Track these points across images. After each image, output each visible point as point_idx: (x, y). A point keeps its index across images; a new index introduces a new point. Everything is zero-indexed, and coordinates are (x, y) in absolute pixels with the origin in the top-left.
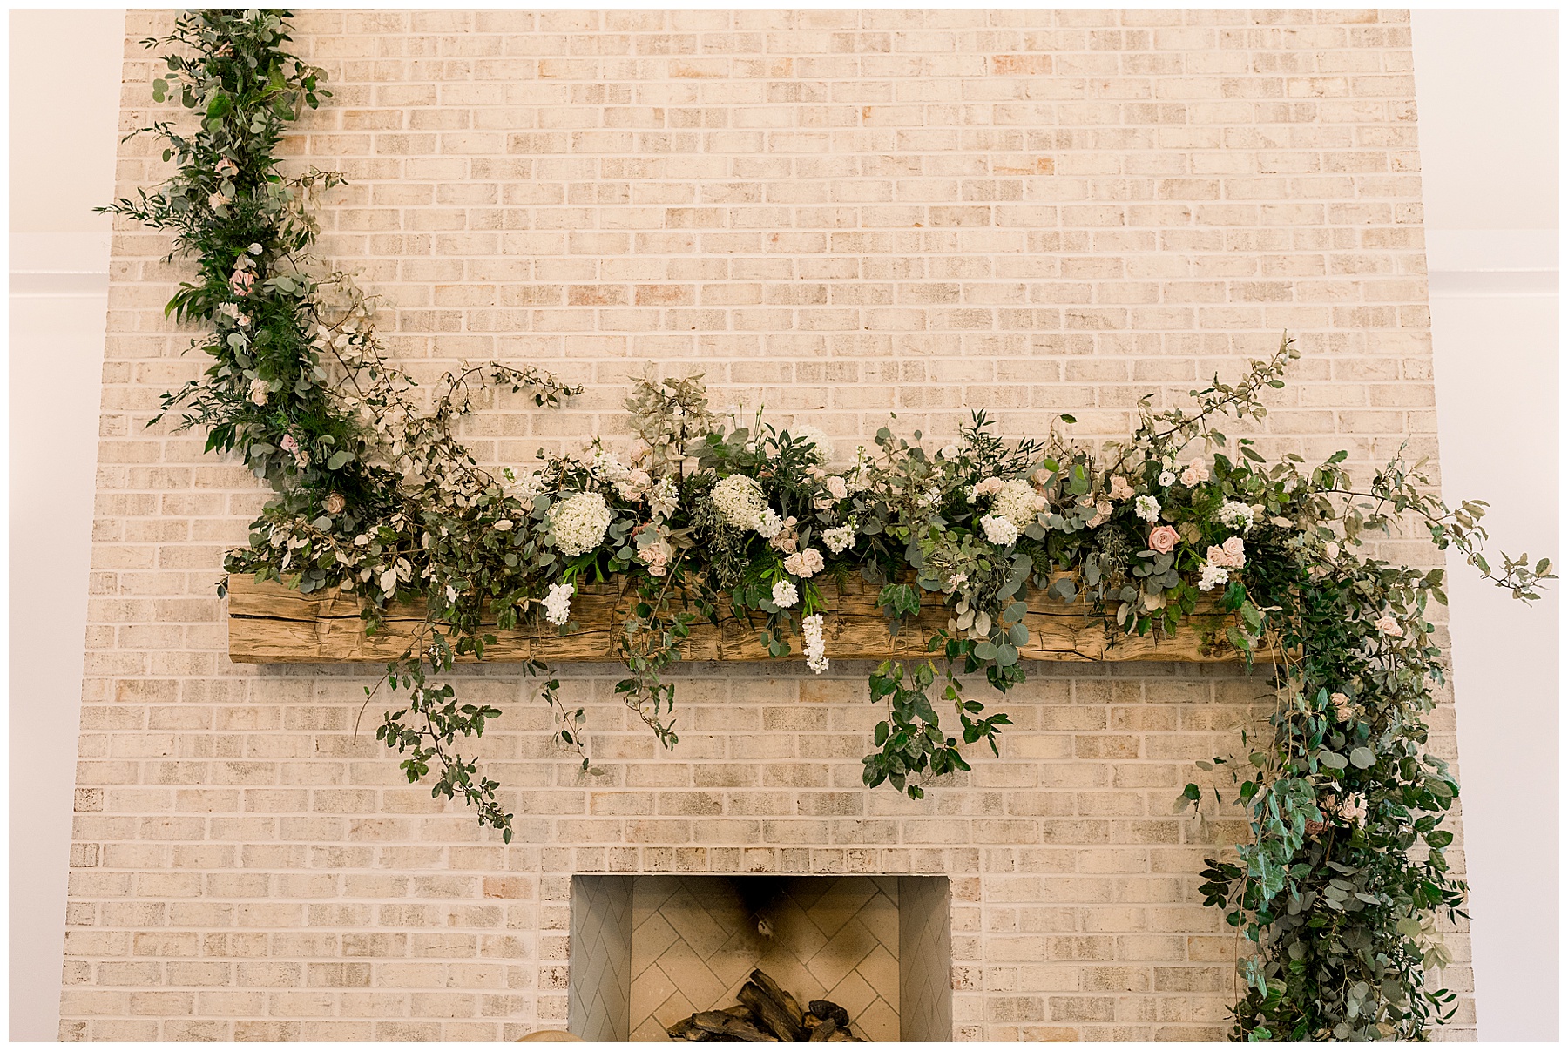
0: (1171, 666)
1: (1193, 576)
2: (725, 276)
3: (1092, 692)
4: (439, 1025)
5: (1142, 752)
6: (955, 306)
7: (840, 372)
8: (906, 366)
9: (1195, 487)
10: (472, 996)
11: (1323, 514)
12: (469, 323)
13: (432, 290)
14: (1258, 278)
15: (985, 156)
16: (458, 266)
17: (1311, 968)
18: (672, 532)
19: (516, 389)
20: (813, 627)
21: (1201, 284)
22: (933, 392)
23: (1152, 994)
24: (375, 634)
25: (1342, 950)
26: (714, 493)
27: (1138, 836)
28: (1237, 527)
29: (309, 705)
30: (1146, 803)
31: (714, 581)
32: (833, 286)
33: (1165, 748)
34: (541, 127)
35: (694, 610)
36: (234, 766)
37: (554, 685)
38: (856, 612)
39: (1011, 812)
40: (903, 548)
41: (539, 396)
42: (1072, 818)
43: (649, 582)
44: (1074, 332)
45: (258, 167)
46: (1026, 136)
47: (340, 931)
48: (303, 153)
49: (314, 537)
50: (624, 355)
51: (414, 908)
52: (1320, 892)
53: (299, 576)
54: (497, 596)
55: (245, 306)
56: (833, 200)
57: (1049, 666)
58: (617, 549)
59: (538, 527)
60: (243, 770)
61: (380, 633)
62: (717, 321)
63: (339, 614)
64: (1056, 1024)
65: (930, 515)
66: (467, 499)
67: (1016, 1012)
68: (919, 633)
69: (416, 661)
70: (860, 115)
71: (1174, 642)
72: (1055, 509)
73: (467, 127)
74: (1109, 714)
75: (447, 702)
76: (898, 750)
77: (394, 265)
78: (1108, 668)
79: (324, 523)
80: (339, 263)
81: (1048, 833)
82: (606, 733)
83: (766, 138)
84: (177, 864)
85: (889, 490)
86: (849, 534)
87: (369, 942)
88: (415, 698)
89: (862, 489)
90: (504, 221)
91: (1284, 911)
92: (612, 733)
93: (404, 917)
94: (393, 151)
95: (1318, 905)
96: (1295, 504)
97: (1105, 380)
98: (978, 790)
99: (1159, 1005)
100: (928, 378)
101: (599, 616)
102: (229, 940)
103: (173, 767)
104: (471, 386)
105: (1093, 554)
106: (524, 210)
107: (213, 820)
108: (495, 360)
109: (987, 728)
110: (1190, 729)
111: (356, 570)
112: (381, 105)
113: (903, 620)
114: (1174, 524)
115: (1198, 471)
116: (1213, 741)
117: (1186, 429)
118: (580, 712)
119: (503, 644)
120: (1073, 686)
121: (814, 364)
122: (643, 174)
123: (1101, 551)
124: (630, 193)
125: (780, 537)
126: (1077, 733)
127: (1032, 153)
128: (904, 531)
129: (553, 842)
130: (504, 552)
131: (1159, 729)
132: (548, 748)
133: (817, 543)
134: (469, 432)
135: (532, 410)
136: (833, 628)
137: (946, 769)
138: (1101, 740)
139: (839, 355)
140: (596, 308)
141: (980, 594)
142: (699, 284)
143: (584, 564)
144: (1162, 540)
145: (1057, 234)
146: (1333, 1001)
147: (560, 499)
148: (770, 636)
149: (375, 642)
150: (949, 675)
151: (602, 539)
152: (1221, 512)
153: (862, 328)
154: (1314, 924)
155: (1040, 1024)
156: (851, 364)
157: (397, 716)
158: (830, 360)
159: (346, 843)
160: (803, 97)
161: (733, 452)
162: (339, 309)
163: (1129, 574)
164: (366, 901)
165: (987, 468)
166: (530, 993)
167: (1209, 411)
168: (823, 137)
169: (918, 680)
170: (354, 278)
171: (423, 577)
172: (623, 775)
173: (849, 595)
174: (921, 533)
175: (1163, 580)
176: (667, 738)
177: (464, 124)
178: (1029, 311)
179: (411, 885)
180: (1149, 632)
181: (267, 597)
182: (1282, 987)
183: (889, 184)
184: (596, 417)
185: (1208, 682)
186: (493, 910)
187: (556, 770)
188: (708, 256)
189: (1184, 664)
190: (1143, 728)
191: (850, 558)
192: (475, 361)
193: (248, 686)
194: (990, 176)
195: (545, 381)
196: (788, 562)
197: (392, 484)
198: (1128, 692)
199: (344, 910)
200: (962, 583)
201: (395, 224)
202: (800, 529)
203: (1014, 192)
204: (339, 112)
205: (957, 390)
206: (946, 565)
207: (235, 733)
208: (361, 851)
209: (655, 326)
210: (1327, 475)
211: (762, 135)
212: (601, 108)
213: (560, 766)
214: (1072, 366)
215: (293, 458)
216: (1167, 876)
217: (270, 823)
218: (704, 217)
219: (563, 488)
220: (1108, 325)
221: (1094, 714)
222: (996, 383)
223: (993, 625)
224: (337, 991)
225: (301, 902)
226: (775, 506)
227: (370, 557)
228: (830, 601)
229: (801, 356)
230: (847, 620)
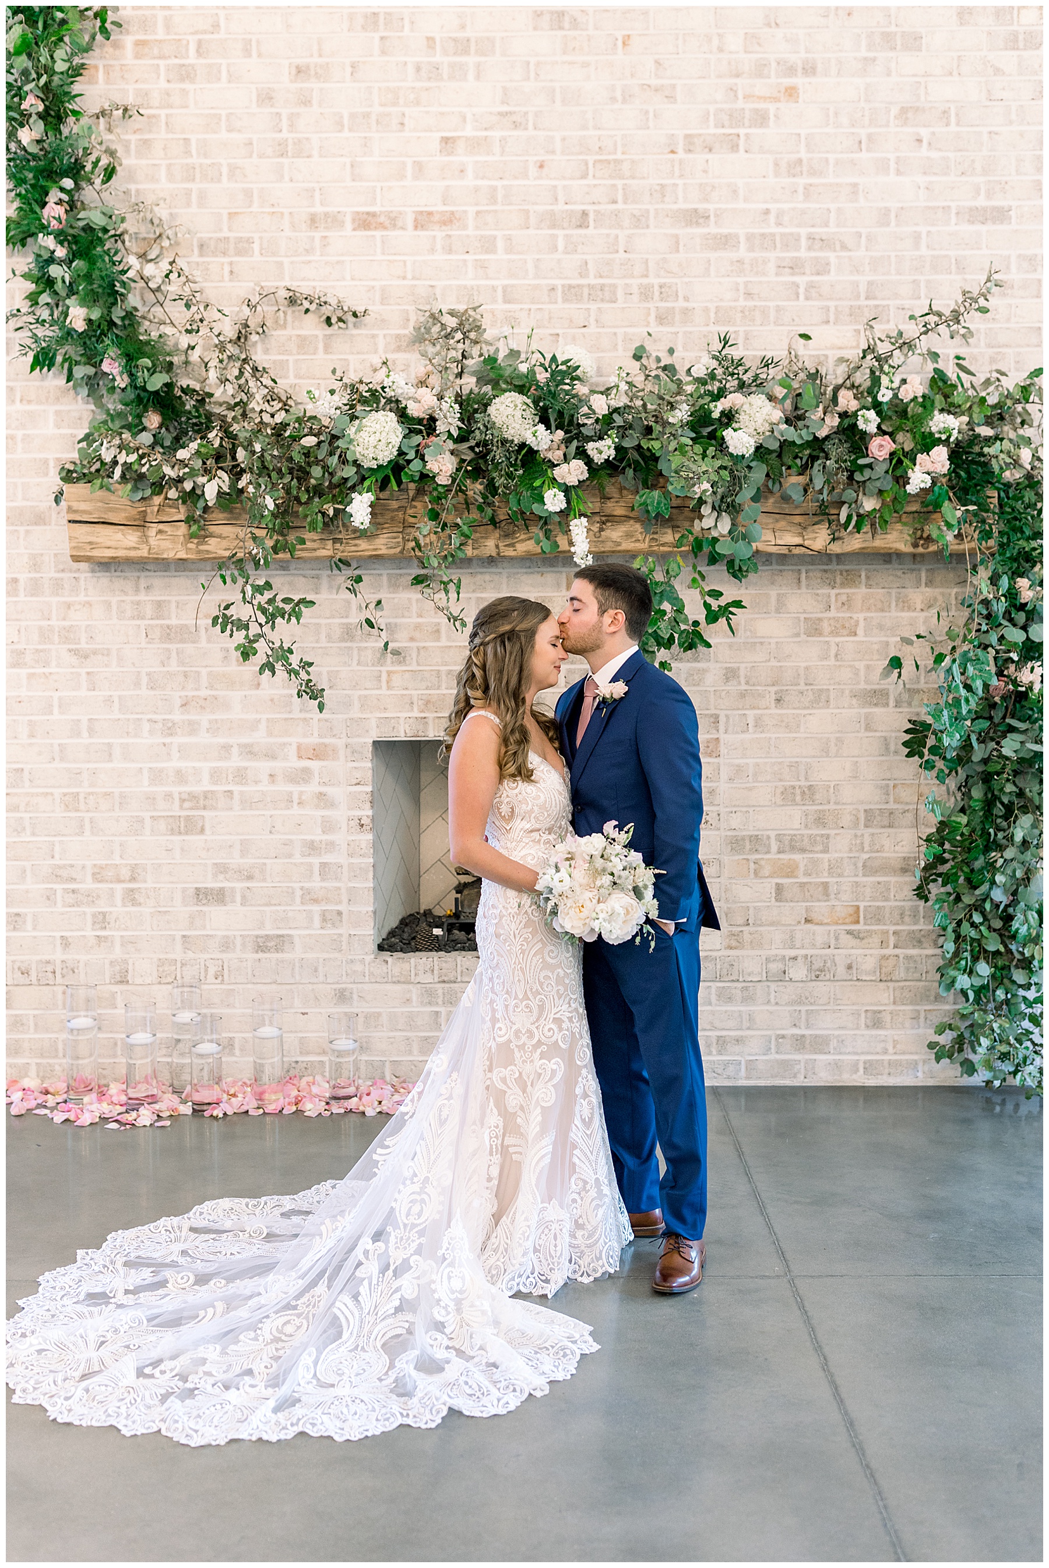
0: (888, 557)
1: (902, 480)
2: (495, 203)
3: (819, 580)
4: (265, 864)
5: (860, 631)
6: (705, 230)
7: (602, 293)
8: (661, 287)
9: (912, 400)
10: (291, 841)
11: (1023, 423)
12: (261, 249)
13: (225, 217)
14: (981, 202)
15: (736, 84)
16: (248, 194)
17: (989, 804)
18: (456, 446)
19: (307, 311)
20: (579, 528)
21: (929, 208)
22: (685, 311)
23: (861, 830)
24: (197, 537)
25: (1014, 789)
26: (491, 410)
27: (854, 701)
28: (944, 437)
29: (137, 598)
30: (862, 673)
31: (492, 488)
32: (595, 211)
33: (881, 627)
34: (320, 56)
35: (475, 515)
36: (75, 652)
37: (359, 579)
38: (615, 513)
39: (747, 683)
40: (656, 459)
41: (328, 319)
42: (799, 687)
43: (436, 489)
44: (813, 254)
45: (63, 102)
46: (774, 65)
47: (176, 790)
48: (97, 83)
49: (140, 452)
50: (404, 278)
51: (238, 769)
52: (998, 743)
53: (129, 486)
54: (305, 503)
55: (61, 237)
56: (596, 128)
57: (783, 559)
58: (409, 462)
59: (340, 443)
60: (84, 656)
61: (202, 536)
62: (488, 245)
63: (164, 519)
64: (781, 856)
65: (680, 431)
66: (273, 416)
67: (748, 847)
68: (670, 531)
69: (241, 560)
70: (620, 43)
71: (888, 536)
72: (788, 421)
73: (250, 56)
74: (833, 599)
75: (268, 595)
76: (650, 631)
77: (188, 193)
78: (834, 559)
79: (146, 438)
80: (137, 191)
81: (778, 700)
82: (398, 621)
83: (532, 67)
84: (32, 736)
85: (644, 406)
86: (609, 447)
87: (202, 798)
88: (243, 592)
89: (621, 404)
90: (290, 148)
91: (969, 760)
92: (404, 620)
93: (230, 777)
94: (182, 80)
95: (995, 753)
96: (998, 416)
97: (840, 299)
98: (719, 665)
99: (867, 840)
100: (681, 298)
101: (393, 519)
102: (81, 797)
103: (21, 653)
104: (266, 309)
105: (819, 462)
106: (307, 139)
107: (60, 699)
108: (289, 285)
109: (725, 611)
110: (903, 610)
111: (180, 480)
112: (168, 34)
113: (653, 520)
114: (891, 434)
115: (916, 387)
116: (922, 620)
117: (905, 348)
118: (379, 603)
119: (309, 544)
120: (803, 575)
121: (578, 286)
122: (417, 103)
123: (827, 458)
124: (406, 121)
125: (549, 449)
126: (805, 615)
127: (780, 80)
128: (656, 445)
129: (354, 712)
130: (309, 465)
131: (876, 611)
132: (348, 634)
133: (582, 454)
134: (266, 351)
135: (323, 331)
136: (596, 528)
137: (691, 646)
138: (826, 621)
139: (601, 277)
140: (378, 234)
141: (722, 498)
142: (472, 210)
143: (380, 476)
144: (880, 448)
145: (800, 161)
146: (1004, 830)
147: (357, 418)
148: (541, 535)
149: (198, 544)
150: (694, 567)
151: (396, 453)
152: (931, 423)
153: (621, 251)
154: (992, 768)
155: (768, 856)
156: (611, 285)
157: (227, 607)
158: (592, 281)
159: (177, 716)
160: (567, 25)
161: (507, 372)
162: (141, 236)
163: (851, 478)
164: (197, 764)
165: (732, 384)
166: (340, 837)
167: (926, 333)
168: (586, 65)
169: (668, 572)
170: (156, 209)
171: (240, 487)
172: (414, 655)
173: (609, 499)
174: (671, 448)
175: (878, 484)
176: (457, 623)
177: (247, 52)
178: (773, 235)
179: (235, 751)
180: (866, 528)
181: (100, 504)
182: (964, 819)
183: (647, 112)
184: (381, 337)
185: (919, 570)
186: (306, 771)
187: (355, 652)
188: (480, 182)
189: (899, 555)
190: (862, 611)
191: (611, 467)
192: (270, 285)
193: (82, 582)
194: (740, 104)
195: (334, 302)
196: (557, 472)
197: (202, 402)
198: (851, 579)
199: (179, 772)
200: (705, 491)
201: (188, 153)
202: (567, 441)
203: (761, 119)
204: (128, 41)
205: (706, 310)
206: (691, 475)
207: (74, 623)
208: (191, 723)
209: (432, 250)
210: (1025, 390)
211: (528, 63)
212: (377, 36)
213: (359, 649)
214: (811, 286)
215: (114, 380)
216: (878, 734)
217: (109, 700)
218: (476, 145)
219: (359, 407)
220: (844, 247)
221: (820, 598)
222: (742, 302)
223: (733, 524)
224: (177, 838)
225: (140, 765)
226: (544, 420)
227: (192, 469)
228: (592, 504)
229: (566, 278)
230: (608, 521)
